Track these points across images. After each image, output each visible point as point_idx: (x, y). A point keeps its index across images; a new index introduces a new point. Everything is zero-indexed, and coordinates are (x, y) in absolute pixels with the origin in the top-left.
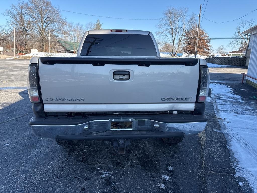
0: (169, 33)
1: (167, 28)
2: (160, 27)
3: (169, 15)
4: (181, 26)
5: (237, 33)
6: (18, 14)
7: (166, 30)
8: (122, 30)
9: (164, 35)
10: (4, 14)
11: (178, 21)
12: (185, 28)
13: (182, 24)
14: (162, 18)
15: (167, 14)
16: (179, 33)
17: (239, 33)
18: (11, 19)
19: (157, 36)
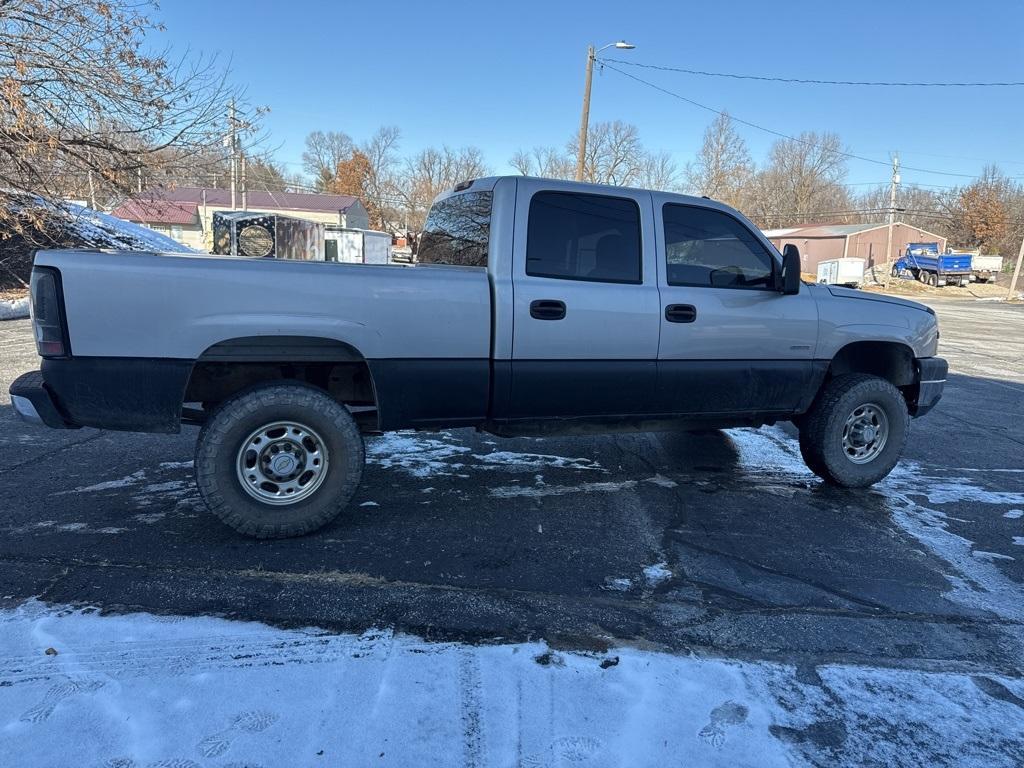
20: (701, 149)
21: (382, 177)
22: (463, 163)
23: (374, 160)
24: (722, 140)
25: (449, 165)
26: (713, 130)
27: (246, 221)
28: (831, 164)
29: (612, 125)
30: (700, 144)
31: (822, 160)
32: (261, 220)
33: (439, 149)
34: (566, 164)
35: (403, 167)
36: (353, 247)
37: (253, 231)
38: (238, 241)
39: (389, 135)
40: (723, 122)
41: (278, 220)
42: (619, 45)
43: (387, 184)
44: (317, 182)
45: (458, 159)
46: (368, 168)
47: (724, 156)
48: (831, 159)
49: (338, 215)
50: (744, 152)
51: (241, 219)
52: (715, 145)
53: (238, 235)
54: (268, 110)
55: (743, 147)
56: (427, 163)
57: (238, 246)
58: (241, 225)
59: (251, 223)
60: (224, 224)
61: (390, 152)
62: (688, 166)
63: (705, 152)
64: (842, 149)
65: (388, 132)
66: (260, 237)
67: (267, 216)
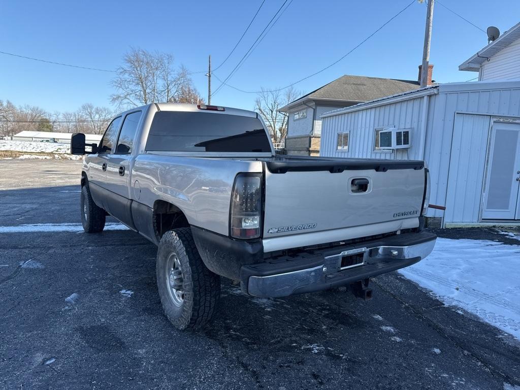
0: (138, 100)
1: (133, 88)
2: (119, 85)
3: (136, 64)
4: (161, 88)
5: (257, 109)
7: (131, 92)
8: (216, 107)
9: (129, 103)
11: (155, 78)
12: (169, 92)
13: (164, 84)
14: (123, 69)
15: (130, 61)
16: (158, 100)
17: (260, 110)
19: (115, 104)
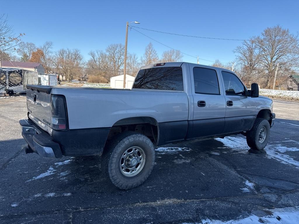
6: (248, 50)
8: (160, 64)
10: (235, 51)
18: (240, 55)
20: (145, 53)
21: (47, 57)
22: (74, 53)
23: (44, 52)
24: (150, 51)
25: (69, 54)
26: (148, 48)
27: (12, 71)
28: (178, 58)
29: (119, 45)
30: (144, 52)
31: (176, 57)
32: (17, 71)
33: (65, 49)
34: (106, 55)
35: (54, 54)
36: (45, 79)
37: (14, 75)
38: (9, 78)
39: (49, 44)
40: (150, 46)
41: (23, 71)
42: (136, 22)
43: (49, 59)
44: (22, 58)
45: (72, 52)
46: (42, 54)
47: (151, 55)
48: (178, 57)
49: (34, 69)
50: (156, 54)
51: (10, 71)
52: (148, 52)
53: (9, 76)
54: (24, 34)
55: (156, 53)
56: (62, 53)
57: (9, 80)
58: (10, 72)
59: (14, 72)
60: (3, 72)
61: (50, 49)
62: (141, 57)
63: (146, 54)
64: (181, 55)
65: (49, 43)
66: (17, 76)
67: (19, 70)
